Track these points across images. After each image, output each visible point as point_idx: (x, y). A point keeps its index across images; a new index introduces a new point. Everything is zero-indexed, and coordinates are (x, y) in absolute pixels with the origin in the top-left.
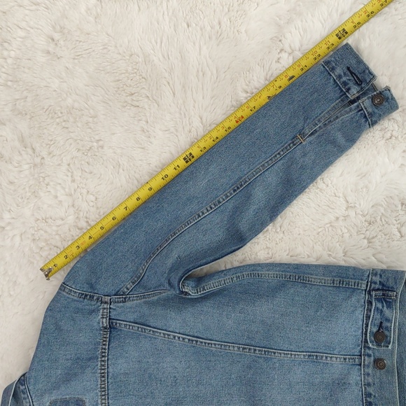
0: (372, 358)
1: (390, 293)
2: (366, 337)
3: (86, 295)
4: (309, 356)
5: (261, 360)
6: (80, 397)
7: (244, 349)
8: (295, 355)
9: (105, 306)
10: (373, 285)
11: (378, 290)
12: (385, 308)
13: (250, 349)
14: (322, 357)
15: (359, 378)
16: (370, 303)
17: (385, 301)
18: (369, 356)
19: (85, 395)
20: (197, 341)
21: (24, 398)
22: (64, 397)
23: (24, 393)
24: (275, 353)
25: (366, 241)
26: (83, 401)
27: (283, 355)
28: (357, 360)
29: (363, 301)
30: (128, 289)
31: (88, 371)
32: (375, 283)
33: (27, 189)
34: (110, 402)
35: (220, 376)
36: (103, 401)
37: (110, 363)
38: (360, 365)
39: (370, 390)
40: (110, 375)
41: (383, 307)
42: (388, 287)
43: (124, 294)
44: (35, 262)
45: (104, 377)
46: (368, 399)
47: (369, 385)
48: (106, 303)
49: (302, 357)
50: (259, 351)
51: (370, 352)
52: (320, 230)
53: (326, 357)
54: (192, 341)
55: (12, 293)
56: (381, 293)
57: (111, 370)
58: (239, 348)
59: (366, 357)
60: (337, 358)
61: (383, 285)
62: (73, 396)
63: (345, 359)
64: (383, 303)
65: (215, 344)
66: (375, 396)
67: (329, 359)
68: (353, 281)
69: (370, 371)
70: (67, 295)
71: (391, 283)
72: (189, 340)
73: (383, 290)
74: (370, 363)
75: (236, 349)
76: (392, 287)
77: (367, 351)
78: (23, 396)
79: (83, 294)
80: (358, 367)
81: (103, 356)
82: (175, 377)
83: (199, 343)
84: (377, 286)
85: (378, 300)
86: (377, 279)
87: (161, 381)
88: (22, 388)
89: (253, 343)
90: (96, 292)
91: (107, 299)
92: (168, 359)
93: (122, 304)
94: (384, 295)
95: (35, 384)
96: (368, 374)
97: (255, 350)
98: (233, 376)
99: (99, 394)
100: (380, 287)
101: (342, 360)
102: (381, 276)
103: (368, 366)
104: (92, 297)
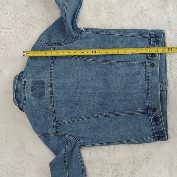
0: (150, 63)
1: (158, 39)
2: (148, 55)
3: (47, 44)
4: (127, 63)
5: (109, 66)
6: (43, 79)
7: (103, 62)
8: (121, 63)
9: (53, 47)
10: (152, 36)
11: (153, 37)
12: (156, 44)
13: (105, 62)
14: (131, 63)
15: (145, 71)
16: (150, 43)
17: (156, 42)
18: (149, 62)
19: (44, 79)
20: (86, 59)
21: (22, 79)
22: (37, 79)
23: (22, 77)
24: (114, 62)
25: (149, 20)
26: (43, 81)
27: (117, 63)
28: (144, 64)
29: (148, 42)
30: (62, 41)
31: (46, 70)
32: (152, 35)
33: (25, 6)
34: (54, 82)
35: (94, 73)
36: (51, 81)
37: (54, 67)
38: (145, 66)
39: (149, 75)
40: (54, 72)
41: (155, 44)
42: (157, 37)
43: (60, 43)
44: (27, 33)
45: (51, 72)
46: (148, 78)
47: (148, 73)
48: (54, 46)
49: (124, 63)
50: (108, 62)
51: (149, 61)
52: (132, 16)
53: (133, 63)
54: (84, 59)
55: (19, 44)
56: (154, 39)
57: (54, 70)
58: (101, 61)
59: (148, 63)
60: (137, 63)
61: (155, 36)
62: (40, 79)
63: (140, 64)
64: (155, 43)
65: (92, 60)
66: (150, 77)
67: (134, 64)
68: (144, 34)
69: (149, 67)
70: (40, 42)
71: (158, 35)
72: (83, 59)
73: (155, 38)
74: (149, 65)
75: (100, 62)
76: (159, 37)
77: (148, 61)
78: (22, 78)
79: (45, 43)
80: (144, 67)
81: (52, 65)
82: (77, 73)
83: (86, 60)
84: (153, 36)
85: (153, 41)
86: (153, 33)
87: (72, 74)
88: (22, 75)
89: (106, 59)
90: (50, 43)
91: (54, 44)
92: (75, 66)
93: (59, 46)
94: (155, 40)
95: (26, 74)
96: (148, 69)
97: (107, 62)
98: (99, 73)
99: (50, 79)
100: (154, 36)
101: (139, 64)
102: (154, 32)
103: (148, 66)
104: (49, 44)
